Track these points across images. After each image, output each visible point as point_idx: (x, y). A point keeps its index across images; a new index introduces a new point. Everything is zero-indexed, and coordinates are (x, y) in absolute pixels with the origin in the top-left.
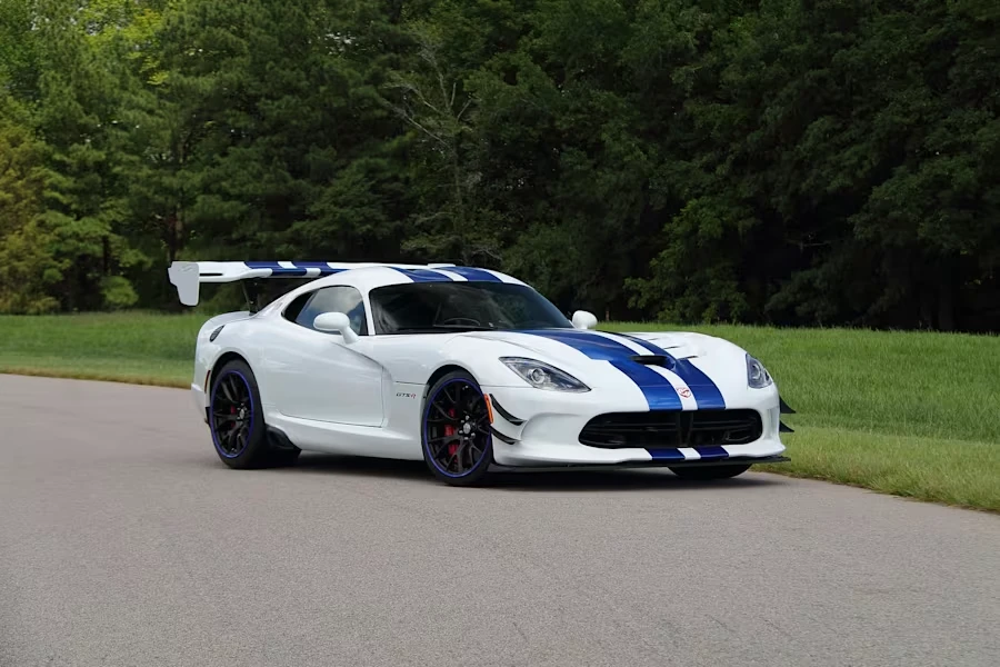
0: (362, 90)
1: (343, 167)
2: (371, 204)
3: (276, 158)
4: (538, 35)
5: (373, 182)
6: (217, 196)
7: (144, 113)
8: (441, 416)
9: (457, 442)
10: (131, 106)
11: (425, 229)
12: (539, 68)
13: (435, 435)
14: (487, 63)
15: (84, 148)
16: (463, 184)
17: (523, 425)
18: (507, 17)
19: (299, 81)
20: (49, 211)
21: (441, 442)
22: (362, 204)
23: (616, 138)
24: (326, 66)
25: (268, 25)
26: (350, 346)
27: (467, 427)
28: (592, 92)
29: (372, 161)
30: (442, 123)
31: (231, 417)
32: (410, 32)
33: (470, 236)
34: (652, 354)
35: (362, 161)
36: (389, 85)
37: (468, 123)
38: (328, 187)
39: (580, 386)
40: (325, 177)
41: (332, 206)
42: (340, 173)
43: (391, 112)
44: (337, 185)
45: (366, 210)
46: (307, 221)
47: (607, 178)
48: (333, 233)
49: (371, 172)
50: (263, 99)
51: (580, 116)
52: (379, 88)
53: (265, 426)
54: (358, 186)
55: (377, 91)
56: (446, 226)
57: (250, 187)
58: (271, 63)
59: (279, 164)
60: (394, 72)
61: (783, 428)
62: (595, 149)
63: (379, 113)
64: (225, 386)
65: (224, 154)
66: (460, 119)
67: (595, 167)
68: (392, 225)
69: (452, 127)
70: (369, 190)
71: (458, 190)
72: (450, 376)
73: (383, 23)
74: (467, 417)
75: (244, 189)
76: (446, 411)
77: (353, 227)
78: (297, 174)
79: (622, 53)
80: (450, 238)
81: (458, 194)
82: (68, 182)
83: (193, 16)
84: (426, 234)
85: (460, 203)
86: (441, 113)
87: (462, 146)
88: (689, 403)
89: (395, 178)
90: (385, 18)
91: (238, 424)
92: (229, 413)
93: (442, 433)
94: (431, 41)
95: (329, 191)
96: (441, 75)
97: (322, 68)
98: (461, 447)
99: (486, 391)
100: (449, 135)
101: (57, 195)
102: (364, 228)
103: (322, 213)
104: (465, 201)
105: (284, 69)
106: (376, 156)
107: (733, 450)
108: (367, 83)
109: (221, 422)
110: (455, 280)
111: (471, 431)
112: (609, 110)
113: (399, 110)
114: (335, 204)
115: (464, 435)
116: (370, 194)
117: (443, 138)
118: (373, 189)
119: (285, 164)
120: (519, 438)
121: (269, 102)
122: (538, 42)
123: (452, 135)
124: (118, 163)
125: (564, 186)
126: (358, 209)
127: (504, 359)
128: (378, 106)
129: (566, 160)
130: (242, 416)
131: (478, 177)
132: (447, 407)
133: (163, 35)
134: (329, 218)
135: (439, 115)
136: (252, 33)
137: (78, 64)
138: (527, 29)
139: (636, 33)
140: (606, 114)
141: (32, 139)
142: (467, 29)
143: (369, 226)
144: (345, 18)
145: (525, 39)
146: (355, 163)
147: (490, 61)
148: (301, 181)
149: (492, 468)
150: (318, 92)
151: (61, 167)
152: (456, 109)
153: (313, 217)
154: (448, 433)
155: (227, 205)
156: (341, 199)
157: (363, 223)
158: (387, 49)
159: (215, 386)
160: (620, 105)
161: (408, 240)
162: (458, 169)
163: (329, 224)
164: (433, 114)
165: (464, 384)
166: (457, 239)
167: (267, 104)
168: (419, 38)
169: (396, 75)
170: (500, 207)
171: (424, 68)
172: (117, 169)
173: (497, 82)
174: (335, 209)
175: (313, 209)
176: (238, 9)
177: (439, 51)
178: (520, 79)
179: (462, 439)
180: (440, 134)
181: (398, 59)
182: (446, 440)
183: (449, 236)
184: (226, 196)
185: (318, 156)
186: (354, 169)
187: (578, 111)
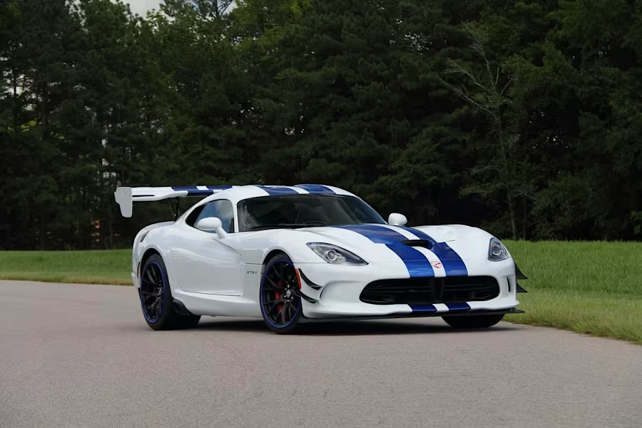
0: (429, 76)
1: (415, 134)
2: (436, 161)
3: (366, 129)
4: (560, 28)
5: (438, 144)
6: (324, 159)
7: (272, 101)
8: (272, 286)
9: (282, 304)
10: (263, 96)
11: (478, 179)
12: (560, 52)
13: (268, 298)
14: (522, 52)
15: (230, 129)
16: (506, 144)
17: (321, 290)
18: (537, 16)
19: (382, 71)
20: (206, 176)
21: (272, 304)
22: (429, 162)
23: (622, 104)
24: (401, 59)
25: (359, 30)
26: (221, 240)
27: (289, 292)
28: (601, 69)
29: (437, 129)
30: (489, 97)
31: (154, 294)
32: (464, 30)
33: (513, 182)
34: (418, 239)
35: (429, 129)
36: (450, 71)
37: (509, 97)
38: (404, 150)
39: (361, 261)
40: (403, 142)
41: (407, 164)
42: (414, 139)
43: (451, 92)
44: (411, 148)
45: (433, 166)
46: (389, 176)
47: (616, 134)
48: (409, 183)
49: (436, 137)
50: (356, 85)
51: (593, 88)
52: (442, 73)
53: (172, 298)
54: (427, 148)
55: (440, 76)
56: (493, 176)
57: (347, 151)
58: (362, 59)
59: (368, 133)
60: (453, 61)
61: (519, 289)
62: (605, 114)
63: (441, 92)
64: (149, 273)
65: (329, 128)
66: (503, 95)
67: (606, 126)
68: (453, 176)
69: (496, 100)
70: (435, 151)
71: (503, 148)
72: (276, 258)
73: (445, 25)
74: (288, 286)
75: (343, 154)
76: (276, 282)
77: (424, 179)
78: (382, 140)
79: (625, 37)
80: (497, 185)
81: (502, 151)
82: (220, 154)
83: (306, 27)
84: (479, 183)
85: (505, 158)
86: (489, 90)
87: (504, 115)
88: (440, 272)
89: (455, 141)
90: (447, 20)
91: (158, 299)
92: (153, 291)
93: (273, 298)
94: (480, 37)
95: (405, 153)
96: (487, 62)
97: (399, 61)
98: (284, 308)
99: (297, 267)
100: (495, 107)
101: (210, 163)
102: (431, 179)
103: (401, 168)
104: (507, 156)
105: (371, 63)
106: (441, 125)
107: (474, 305)
108: (433, 70)
109: (147, 298)
110: (300, 193)
111: (291, 296)
112: (615, 82)
113: (456, 90)
114: (410, 162)
115: (287, 298)
116: (435, 153)
117: (490, 109)
118: (438, 150)
119: (372, 133)
120: (318, 299)
121: (361, 87)
122: (561, 33)
123: (497, 106)
124: (254, 138)
125: (582, 142)
126: (427, 165)
127: (309, 244)
128: (442, 87)
129: (582, 122)
130: (160, 293)
131: (516, 138)
132: (276, 279)
133: (284, 42)
134: (405, 172)
135: (487, 92)
136: (347, 37)
137: (227, 66)
138: (553, 24)
139: (635, 21)
140: (613, 86)
141: (194, 124)
142: (507, 26)
143: (434, 177)
144: (416, 22)
145: (551, 31)
146: (424, 131)
147: (525, 50)
148: (384, 145)
149: (302, 320)
150: (397, 79)
151: (213, 143)
152: (500, 86)
153: (392, 173)
154: (277, 297)
155: (331, 166)
156: (414, 158)
157: (430, 175)
158: (449, 44)
159: (143, 272)
160: (624, 77)
161: (464, 188)
162: (501, 132)
163: (405, 177)
164: (481, 92)
165: (285, 263)
166: (502, 186)
167: (359, 89)
168: (471, 35)
169: (453, 63)
170: (535, 160)
171: (475, 57)
172: (254, 143)
173: (528, 65)
174: (411, 165)
175: (393, 166)
176: (338, 19)
177: (486, 44)
178: (545, 62)
179: (285, 301)
180: (487, 106)
181: (456, 51)
182: (276, 302)
183: (496, 183)
184: (330, 160)
185: (398, 126)
186: (424, 135)
187: (591, 83)
